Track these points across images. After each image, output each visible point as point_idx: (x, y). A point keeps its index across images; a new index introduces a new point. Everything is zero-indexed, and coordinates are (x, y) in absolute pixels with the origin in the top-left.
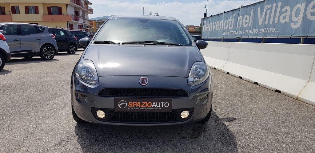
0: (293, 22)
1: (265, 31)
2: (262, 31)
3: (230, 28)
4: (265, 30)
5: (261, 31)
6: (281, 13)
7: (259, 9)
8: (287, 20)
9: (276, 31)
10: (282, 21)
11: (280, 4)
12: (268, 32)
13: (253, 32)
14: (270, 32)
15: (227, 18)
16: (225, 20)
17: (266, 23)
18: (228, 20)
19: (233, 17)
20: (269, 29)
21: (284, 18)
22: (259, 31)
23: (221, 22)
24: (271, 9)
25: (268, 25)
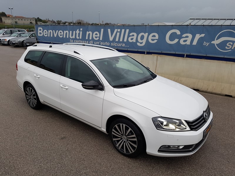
0: (139, 42)
3: (78, 38)
4: (116, 44)
6: (129, 36)
7: (109, 30)
8: (134, 41)
9: (125, 46)
10: (130, 41)
11: (127, 30)
12: (119, 45)
13: (104, 44)
15: (73, 30)
16: (71, 32)
17: (117, 40)
18: (74, 32)
19: (81, 31)
20: (120, 44)
21: (132, 39)
22: (110, 44)
23: (65, 32)
24: (120, 32)
25: (119, 42)
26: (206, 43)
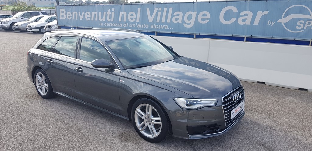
1: (157, 27)
2: (154, 27)
3: (109, 20)
6: (173, 16)
7: (148, 9)
8: (180, 21)
9: (169, 28)
11: (171, 9)
13: (142, 27)
14: (163, 28)
15: (103, 11)
16: (100, 13)
17: (158, 21)
18: (105, 13)
19: (113, 11)
20: (162, 26)
21: (177, 19)
22: (150, 26)
23: (93, 13)
24: (162, 11)
25: (160, 23)
26: (270, 22)
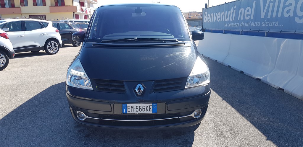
2: (265, 24)
3: (231, 20)
4: (267, 24)
5: (263, 24)
6: (284, 7)
8: (291, 14)
10: (286, 15)
12: (271, 25)
13: (255, 25)
14: (273, 26)
16: (226, 12)
17: (269, 16)
18: (229, 11)
19: (235, 9)
20: (272, 22)
21: (288, 12)
22: (261, 24)
23: (222, 13)
24: (274, 2)
25: (271, 20)
